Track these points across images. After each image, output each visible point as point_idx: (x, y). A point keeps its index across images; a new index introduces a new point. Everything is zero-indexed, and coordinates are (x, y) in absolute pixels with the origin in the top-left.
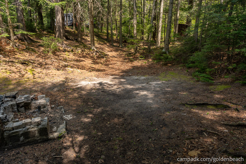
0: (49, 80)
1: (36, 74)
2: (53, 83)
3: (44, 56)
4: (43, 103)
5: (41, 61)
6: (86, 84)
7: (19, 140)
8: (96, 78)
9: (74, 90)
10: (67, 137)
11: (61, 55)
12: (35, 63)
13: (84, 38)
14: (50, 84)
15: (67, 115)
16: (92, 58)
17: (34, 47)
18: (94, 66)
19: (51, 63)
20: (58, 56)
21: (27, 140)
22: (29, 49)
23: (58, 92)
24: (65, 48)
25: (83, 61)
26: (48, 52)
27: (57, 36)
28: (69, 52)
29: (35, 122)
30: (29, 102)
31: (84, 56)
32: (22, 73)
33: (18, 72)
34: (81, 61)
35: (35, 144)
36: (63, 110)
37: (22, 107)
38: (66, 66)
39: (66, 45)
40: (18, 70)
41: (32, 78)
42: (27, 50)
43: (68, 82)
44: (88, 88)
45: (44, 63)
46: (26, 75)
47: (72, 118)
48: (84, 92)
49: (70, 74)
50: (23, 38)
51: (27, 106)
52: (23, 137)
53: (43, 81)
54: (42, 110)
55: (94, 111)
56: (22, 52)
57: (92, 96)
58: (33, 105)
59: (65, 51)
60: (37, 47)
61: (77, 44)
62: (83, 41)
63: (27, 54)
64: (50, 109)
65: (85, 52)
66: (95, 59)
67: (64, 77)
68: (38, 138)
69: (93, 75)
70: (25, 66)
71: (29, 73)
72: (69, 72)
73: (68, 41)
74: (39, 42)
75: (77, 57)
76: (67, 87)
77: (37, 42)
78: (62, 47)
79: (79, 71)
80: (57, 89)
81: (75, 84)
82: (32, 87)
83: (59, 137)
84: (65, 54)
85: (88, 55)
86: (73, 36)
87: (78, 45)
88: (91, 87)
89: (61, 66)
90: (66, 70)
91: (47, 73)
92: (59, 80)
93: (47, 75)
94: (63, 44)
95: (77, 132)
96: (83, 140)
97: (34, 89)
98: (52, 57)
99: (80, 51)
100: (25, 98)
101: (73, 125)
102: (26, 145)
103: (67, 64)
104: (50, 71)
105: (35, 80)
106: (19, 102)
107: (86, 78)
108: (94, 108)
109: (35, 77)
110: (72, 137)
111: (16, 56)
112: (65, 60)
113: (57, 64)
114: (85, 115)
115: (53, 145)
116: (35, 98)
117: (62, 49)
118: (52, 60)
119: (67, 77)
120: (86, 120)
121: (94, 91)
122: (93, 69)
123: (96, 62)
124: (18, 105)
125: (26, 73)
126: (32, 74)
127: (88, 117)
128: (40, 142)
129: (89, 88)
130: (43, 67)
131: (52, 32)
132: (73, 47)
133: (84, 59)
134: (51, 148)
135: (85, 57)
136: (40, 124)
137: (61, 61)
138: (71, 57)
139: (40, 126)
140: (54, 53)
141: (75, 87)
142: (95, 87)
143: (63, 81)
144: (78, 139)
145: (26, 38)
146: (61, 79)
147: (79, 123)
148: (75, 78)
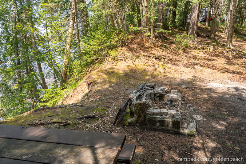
0: (178, 76)
1: (166, 69)
2: (181, 80)
3: (175, 53)
4: (175, 98)
5: (171, 57)
6: (216, 86)
7: (155, 125)
8: (230, 82)
9: (203, 91)
10: (197, 138)
11: (191, 53)
12: (166, 59)
13: (218, 34)
14: (179, 80)
15: (196, 114)
16: (226, 57)
17: (167, 44)
18: (228, 67)
19: (180, 60)
20: (188, 53)
21: (162, 127)
22: (163, 46)
23: (186, 89)
24: (196, 45)
25: (214, 60)
26: (179, 49)
27: (189, 33)
28: (199, 49)
29: (171, 114)
30: (164, 93)
31: (216, 55)
32: (155, 67)
33: (152, 65)
34: (212, 61)
35: (168, 133)
36: (192, 108)
37: (157, 97)
38: (195, 64)
39: (198, 42)
40: (153, 64)
41: (163, 72)
42: (161, 47)
43: (197, 81)
44: (220, 91)
45: (174, 60)
46: (158, 69)
47: (201, 119)
48: (214, 95)
49: (199, 73)
50: (159, 36)
51: (161, 97)
52: (159, 123)
53: (172, 76)
54: (173, 103)
55: (228, 119)
56: (157, 48)
57: (226, 102)
58: (166, 97)
59: (195, 48)
60: (169, 44)
61: (208, 41)
62: (216, 38)
63: (160, 51)
64: (180, 105)
65: (218, 50)
66: (231, 58)
67: (192, 75)
68: (170, 129)
69: (226, 77)
70: (158, 61)
71: (161, 67)
72: (198, 71)
73: (199, 38)
74: (171, 40)
75: (208, 55)
76: (195, 85)
77: (169, 39)
78: (193, 44)
79: (209, 71)
80: (185, 86)
81: (203, 84)
82: (163, 80)
83: (190, 135)
84: (195, 52)
85: (222, 54)
86: (205, 33)
87: (210, 43)
88: (224, 90)
89: (190, 64)
90: (195, 68)
91: (176, 69)
92: (187, 78)
93: (176, 71)
94: (194, 42)
95: (208, 136)
96: (216, 148)
97: (164, 82)
98: (182, 54)
99: (212, 49)
100: (161, 90)
101: (203, 127)
102: (160, 132)
103: (196, 61)
104: (178, 68)
105: (165, 74)
106: (156, 92)
107: (216, 80)
108: (229, 115)
109: (165, 72)
110: (203, 140)
111: (152, 51)
112: (195, 58)
113: (186, 61)
114: (217, 120)
115: (183, 140)
116: (169, 91)
117: (193, 46)
118: (181, 57)
119: (195, 75)
120: (219, 127)
121: (228, 96)
122: (226, 70)
123: (231, 62)
124: (155, 94)
125: (159, 67)
126: (163, 69)
127: (221, 125)
128: (172, 133)
129: (222, 92)
130: (173, 63)
131: (183, 29)
132: (204, 44)
133: (216, 58)
134: (182, 142)
135: (218, 56)
136: (175, 117)
137: (190, 59)
138: (201, 55)
139: (174, 119)
140: (184, 50)
141: (204, 88)
142: (229, 91)
143: (192, 79)
144: (210, 144)
145: (161, 35)
146: (189, 77)
147: (209, 127)
148: (204, 78)
